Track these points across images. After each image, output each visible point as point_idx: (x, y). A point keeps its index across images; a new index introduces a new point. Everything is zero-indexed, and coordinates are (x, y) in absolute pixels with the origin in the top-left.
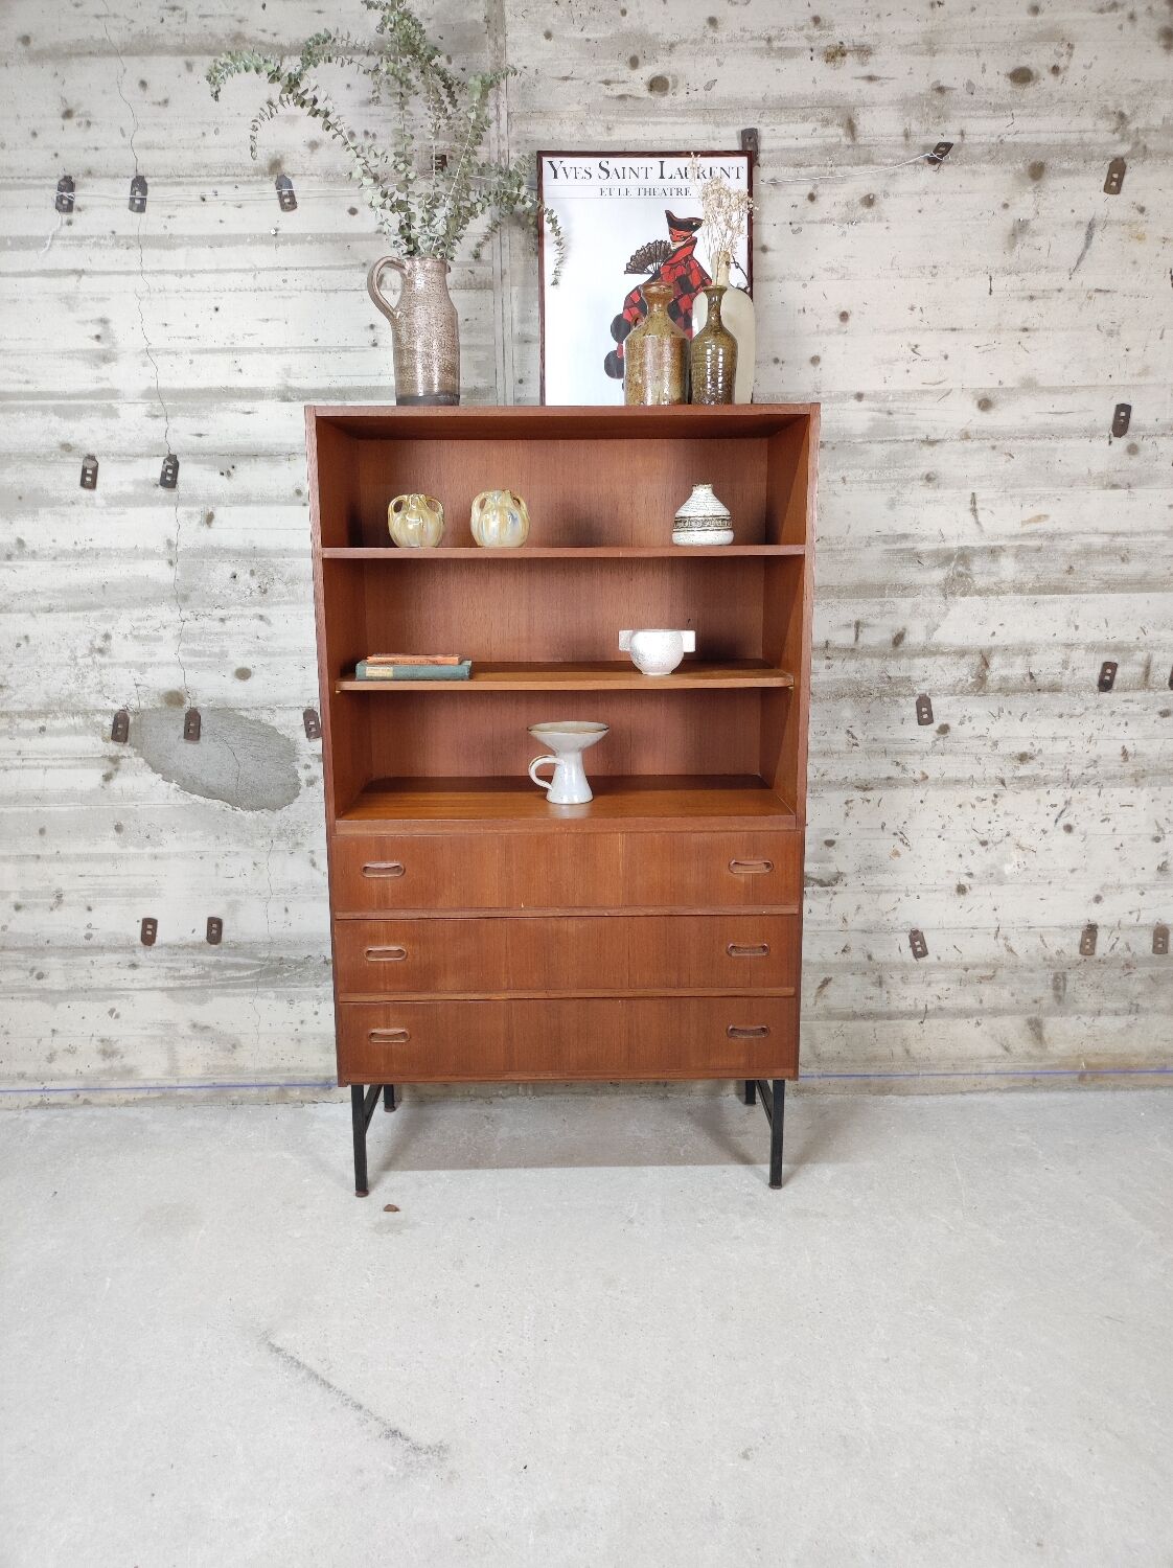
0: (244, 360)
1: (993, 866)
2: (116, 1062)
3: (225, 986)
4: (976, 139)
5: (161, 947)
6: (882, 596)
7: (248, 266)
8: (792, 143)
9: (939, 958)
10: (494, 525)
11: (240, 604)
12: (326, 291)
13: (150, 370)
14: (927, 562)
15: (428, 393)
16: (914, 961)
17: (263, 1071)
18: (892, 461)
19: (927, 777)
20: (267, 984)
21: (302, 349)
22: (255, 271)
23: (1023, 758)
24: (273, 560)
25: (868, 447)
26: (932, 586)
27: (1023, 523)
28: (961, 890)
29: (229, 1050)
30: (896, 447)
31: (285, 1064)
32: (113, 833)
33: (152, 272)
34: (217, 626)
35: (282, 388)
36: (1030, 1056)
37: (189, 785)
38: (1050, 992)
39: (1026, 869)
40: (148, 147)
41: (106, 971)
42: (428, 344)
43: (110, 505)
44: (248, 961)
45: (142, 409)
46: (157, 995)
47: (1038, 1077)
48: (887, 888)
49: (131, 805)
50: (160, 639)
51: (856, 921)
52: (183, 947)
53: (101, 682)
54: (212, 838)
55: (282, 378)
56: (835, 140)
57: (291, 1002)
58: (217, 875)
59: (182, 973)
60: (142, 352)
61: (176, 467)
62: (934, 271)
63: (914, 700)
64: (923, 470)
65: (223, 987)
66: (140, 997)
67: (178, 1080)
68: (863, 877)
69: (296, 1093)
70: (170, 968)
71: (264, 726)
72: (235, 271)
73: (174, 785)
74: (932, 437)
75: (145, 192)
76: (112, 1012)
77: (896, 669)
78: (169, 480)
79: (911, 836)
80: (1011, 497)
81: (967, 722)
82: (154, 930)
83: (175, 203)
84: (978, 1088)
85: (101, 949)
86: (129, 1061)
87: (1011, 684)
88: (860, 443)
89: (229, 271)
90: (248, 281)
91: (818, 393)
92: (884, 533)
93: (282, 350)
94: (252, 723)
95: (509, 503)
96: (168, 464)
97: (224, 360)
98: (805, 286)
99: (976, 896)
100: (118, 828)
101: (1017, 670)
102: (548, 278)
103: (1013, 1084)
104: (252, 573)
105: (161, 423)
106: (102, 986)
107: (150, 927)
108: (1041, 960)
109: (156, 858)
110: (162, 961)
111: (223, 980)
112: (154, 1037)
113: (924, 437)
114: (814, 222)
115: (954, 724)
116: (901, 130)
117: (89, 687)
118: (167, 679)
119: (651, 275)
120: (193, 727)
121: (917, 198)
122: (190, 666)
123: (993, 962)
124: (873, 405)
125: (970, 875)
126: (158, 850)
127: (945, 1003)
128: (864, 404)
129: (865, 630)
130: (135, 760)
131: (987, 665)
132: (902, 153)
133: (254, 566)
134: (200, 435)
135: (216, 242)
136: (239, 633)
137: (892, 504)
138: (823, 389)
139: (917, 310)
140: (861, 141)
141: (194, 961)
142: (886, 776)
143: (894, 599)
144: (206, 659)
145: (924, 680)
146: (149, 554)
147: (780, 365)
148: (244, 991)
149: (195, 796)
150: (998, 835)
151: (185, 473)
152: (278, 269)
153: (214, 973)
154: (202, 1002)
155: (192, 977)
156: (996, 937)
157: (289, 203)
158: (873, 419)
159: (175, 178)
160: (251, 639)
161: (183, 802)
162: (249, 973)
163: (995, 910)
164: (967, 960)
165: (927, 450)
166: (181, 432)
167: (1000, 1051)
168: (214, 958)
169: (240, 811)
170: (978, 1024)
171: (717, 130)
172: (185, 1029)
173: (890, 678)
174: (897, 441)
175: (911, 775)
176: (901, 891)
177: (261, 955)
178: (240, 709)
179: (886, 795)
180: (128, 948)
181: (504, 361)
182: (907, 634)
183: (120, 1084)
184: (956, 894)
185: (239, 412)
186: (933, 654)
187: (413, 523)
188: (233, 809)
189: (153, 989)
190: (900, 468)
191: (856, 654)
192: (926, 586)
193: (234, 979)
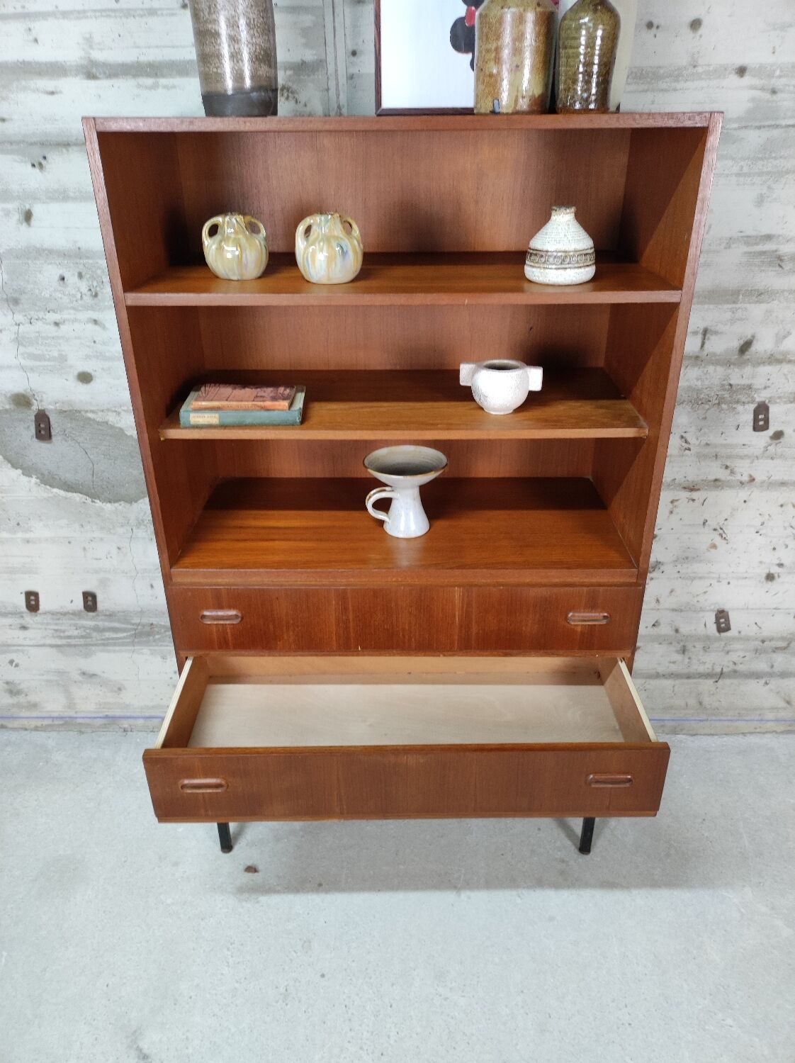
2: (21, 699)
3: (106, 644)
5: (45, 613)
6: (734, 302)
9: (740, 632)
10: (321, 257)
11: (74, 309)
14: (788, 266)
15: (239, 90)
16: (717, 634)
17: (145, 708)
18: (767, 151)
19: (754, 480)
20: (140, 643)
21: (105, 13)
24: (99, 262)
25: (742, 133)
28: (770, 577)
29: (115, 692)
30: (776, 133)
34: (52, 330)
35: (85, 62)
37: (48, 480)
42: (233, 24)
44: (123, 626)
46: (48, 650)
48: (700, 575)
51: (668, 602)
52: (65, 614)
54: (77, 526)
55: (84, 50)
57: (164, 657)
58: (85, 556)
59: (67, 634)
63: (753, 407)
65: (104, 645)
66: (32, 651)
67: (76, 712)
68: (679, 566)
70: (56, 630)
71: (112, 427)
73: (34, 480)
76: (11, 662)
77: (738, 377)
79: (729, 532)
82: (37, 600)
84: (758, 730)
86: (33, 698)
88: (735, 129)
91: (695, 67)
92: (747, 233)
93: (81, 14)
94: (98, 423)
95: (338, 230)
97: (18, 29)
99: (783, 583)
104: (80, 276)
107: (32, 598)
109: (28, 542)
110: (47, 624)
111: (102, 639)
112: (50, 681)
115: (788, 431)
118: (12, 383)
122: (32, 369)
123: (789, 636)
124: (757, 82)
125: (781, 565)
126: (27, 536)
127: (740, 668)
128: (747, 80)
129: (712, 337)
133: (81, 268)
134: (2, 120)
136: (76, 338)
137: (760, 201)
138: (700, 61)
141: (75, 625)
142: (714, 478)
143: (747, 306)
144: (46, 363)
145: (765, 388)
147: (654, 29)
148: (123, 648)
149: (55, 490)
153: (94, 634)
154: (87, 655)
155: (75, 637)
158: (753, 100)
160: (88, 344)
161: (45, 495)
162: (129, 634)
164: (765, 634)
167: (783, 704)
168: (91, 623)
169: (98, 503)
170: (766, 683)
172: (75, 676)
173: (731, 385)
174: (777, 126)
175: (738, 477)
176: (713, 578)
177: (133, 622)
178: (87, 412)
179: (712, 495)
180: (16, 614)
181: (334, 27)
182: (754, 342)
183: (27, 714)
184: (765, 581)
185: (42, 92)
186: (779, 361)
187: (230, 251)
188: (93, 502)
189: (44, 645)
190: (775, 158)
191: (699, 362)
192: (783, 291)
193: (113, 639)
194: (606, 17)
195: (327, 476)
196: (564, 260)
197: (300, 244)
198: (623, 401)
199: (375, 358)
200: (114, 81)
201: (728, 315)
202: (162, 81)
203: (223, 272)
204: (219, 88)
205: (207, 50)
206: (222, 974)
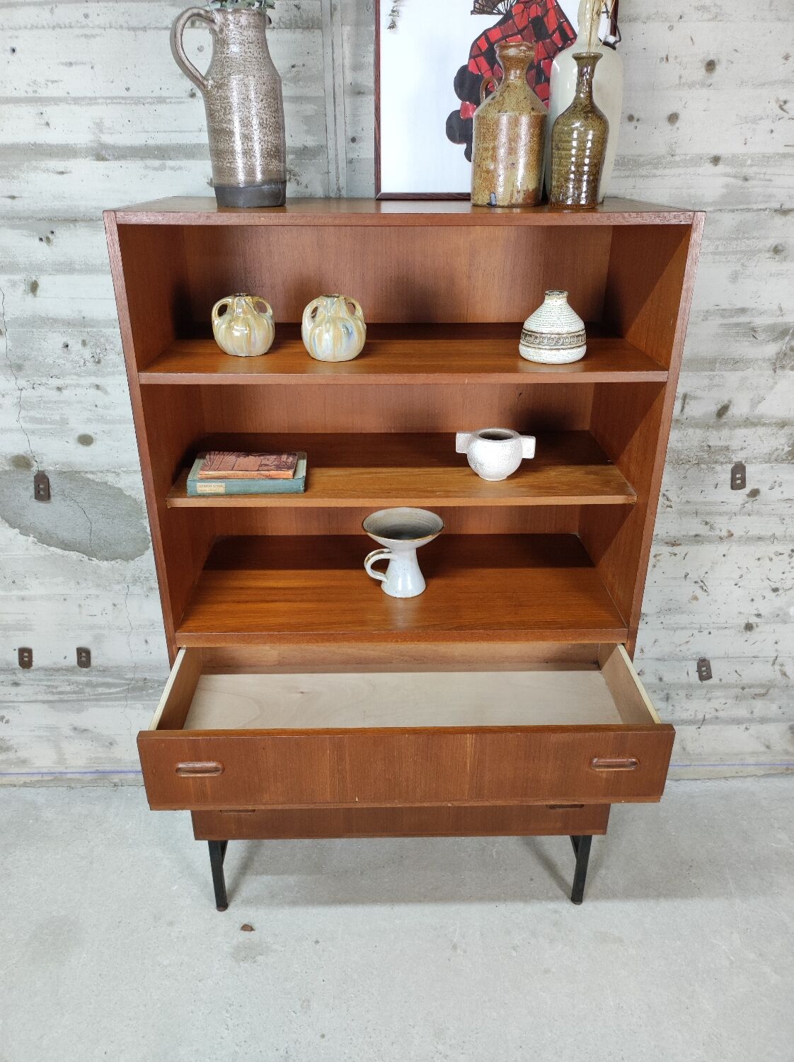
0: (51, 111)
1: (781, 609)
2: (11, 755)
3: (98, 699)
5: (38, 669)
6: (712, 370)
9: (721, 680)
10: (327, 338)
11: (77, 374)
12: (134, 29)
14: (761, 336)
15: (251, 183)
16: (699, 682)
18: (740, 232)
19: (732, 535)
20: (134, 698)
21: (114, 100)
24: (104, 330)
25: (718, 216)
26: (764, 360)
28: (749, 627)
29: (107, 746)
30: (749, 216)
34: (54, 395)
35: (95, 145)
36: (787, 752)
37: (45, 538)
42: (246, 123)
44: (116, 681)
46: (40, 706)
47: (791, 767)
48: (682, 626)
51: (652, 651)
52: (58, 670)
54: (73, 583)
55: (94, 134)
58: (80, 613)
59: (60, 689)
63: (730, 467)
64: (771, 242)
65: (97, 700)
66: (25, 707)
67: (66, 768)
68: (662, 617)
70: (49, 686)
71: (111, 487)
73: (31, 539)
74: (786, 206)
77: (716, 439)
79: (710, 584)
81: (777, 487)
82: (30, 657)
86: (23, 754)
88: (710, 212)
90: (44, 15)
91: (672, 156)
92: (723, 307)
93: (92, 101)
94: (98, 484)
95: (343, 312)
97: (27, 111)
98: (671, 28)
99: (760, 632)
102: (385, 21)
103: (769, 772)
104: (84, 343)
107: (26, 654)
109: (23, 599)
110: (41, 680)
111: (95, 695)
112: (39, 737)
113: (777, 206)
115: (764, 489)
118: (12, 444)
119: (501, 16)
120: (42, 488)
122: (33, 432)
123: (767, 683)
124: (729, 170)
125: (759, 615)
126: (23, 593)
127: (721, 714)
128: (721, 168)
129: (692, 403)
133: (85, 336)
134: (13, 197)
136: (78, 402)
137: (735, 277)
138: (678, 151)
141: (68, 681)
142: (694, 533)
143: (724, 373)
144: (48, 426)
145: (742, 449)
147: (634, 123)
148: (116, 703)
149: (52, 549)
150: (788, 583)
153: (87, 690)
154: (79, 711)
155: (67, 693)
156: (774, 664)
158: (727, 186)
160: (90, 408)
161: (42, 554)
162: (121, 689)
163: (776, 643)
164: (746, 680)
165: (779, 220)
167: (763, 749)
168: (84, 679)
169: (95, 561)
170: (747, 729)
172: (67, 731)
173: (709, 446)
174: (749, 210)
175: (717, 532)
176: (695, 629)
177: (127, 677)
178: (86, 472)
179: (692, 550)
180: (9, 670)
181: (335, 116)
182: (731, 407)
183: (16, 770)
184: (744, 632)
185: (52, 172)
186: (754, 425)
187: (239, 331)
188: (89, 560)
189: (36, 701)
190: (748, 239)
191: (679, 425)
192: (757, 360)
193: (106, 694)
194: (596, 123)
195: (323, 533)
196: (557, 341)
197: (307, 325)
198: (611, 467)
199: (371, 422)
200: (122, 163)
201: (706, 382)
202: (170, 163)
203: (232, 349)
204: (232, 181)
205: (221, 146)
206: (222, 1038)
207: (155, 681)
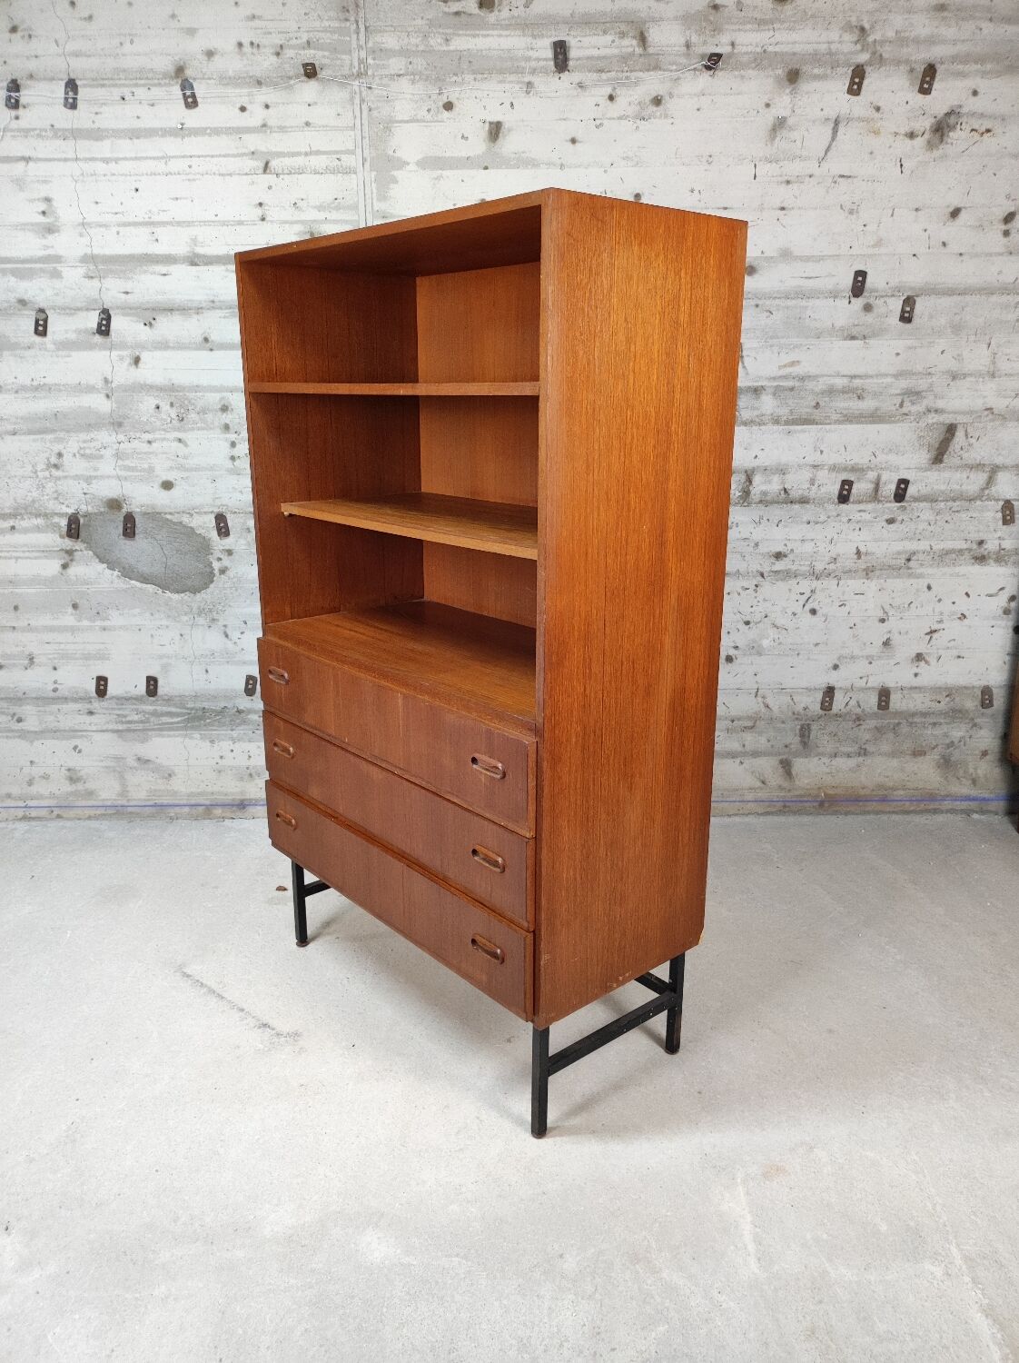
0: (159, 231)
1: (754, 641)
2: (80, 787)
3: (162, 728)
4: (744, 49)
5: (112, 698)
7: (160, 155)
8: (595, 52)
11: (164, 430)
12: (222, 175)
13: (85, 240)
17: (191, 795)
20: (193, 728)
21: (206, 223)
22: (166, 158)
23: (779, 556)
24: (187, 394)
27: (780, 367)
28: (729, 659)
29: (166, 778)
31: (209, 789)
32: (70, 610)
33: (86, 160)
34: (145, 448)
35: (190, 254)
36: (781, 788)
37: (128, 573)
38: (798, 739)
39: (780, 644)
40: (77, 54)
41: (70, 716)
43: (58, 349)
44: (178, 710)
45: (81, 271)
46: (109, 735)
47: (788, 804)
49: (84, 588)
50: (102, 457)
52: (127, 699)
53: (56, 491)
54: (148, 614)
55: (190, 246)
56: (630, 50)
57: (212, 742)
59: (129, 719)
60: (79, 225)
61: (109, 319)
62: (710, 160)
65: (160, 730)
66: (97, 737)
67: (128, 801)
69: (218, 811)
70: (119, 715)
71: (185, 526)
72: (151, 158)
73: (116, 573)
75: (76, 92)
76: (75, 748)
78: (104, 329)
80: (771, 346)
81: (735, 527)
82: (106, 685)
83: (101, 102)
84: (741, 812)
85: (65, 699)
86: (90, 785)
87: (768, 498)
89: (146, 158)
90: (161, 166)
93: (190, 224)
94: (175, 524)
96: (102, 316)
97: (145, 231)
98: (606, 171)
99: (742, 664)
100: (75, 606)
101: (774, 486)
103: (768, 810)
104: (172, 405)
105: (95, 283)
106: (67, 728)
107: (102, 683)
108: (790, 714)
109: (104, 629)
110: (113, 709)
111: (159, 724)
112: (108, 767)
114: (614, 119)
116: (683, 41)
117: (48, 495)
118: (109, 490)
121: (696, 99)
122: (126, 479)
123: (753, 715)
125: (736, 648)
126: (106, 623)
130: (85, 552)
131: (750, 482)
132: (683, 60)
133: (173, 399)
134: (127, 293)
135: (135, 134)
136: (163, 453)
139: (696, 192)
140: (651, 50)
141: (137, 710)
144: (138, 473)
146: (90, 389)
148: (177, 733)
149: (133, 582)
150: (758, 617)
151: (117, 323)
152: (183, 157)
153: (153, 719)
154: (144, 740)
155: (136, 722)
156: (756, 696)
157: (191, 102)
159: (100, 81)
160: (173, 458)
161: (125, 586)
162: (183, 718)
163: (755, 675)
164: (734, 714)
166: (112, 291)
167: (759, 784)
168: (150, 708)
169: (168, 594)
170: (741, 763)
171: (534, 41)
172: (131, 762)
177: (189, 706)
178: (166, 513)
180: (85, 699)
183: (84, 803)
184: (725, 663)
185: (158, 274)
188: (163, 592)
189: (107, 731)
193: (168, 723)
200: (211, 268)
207: (213, 711)
